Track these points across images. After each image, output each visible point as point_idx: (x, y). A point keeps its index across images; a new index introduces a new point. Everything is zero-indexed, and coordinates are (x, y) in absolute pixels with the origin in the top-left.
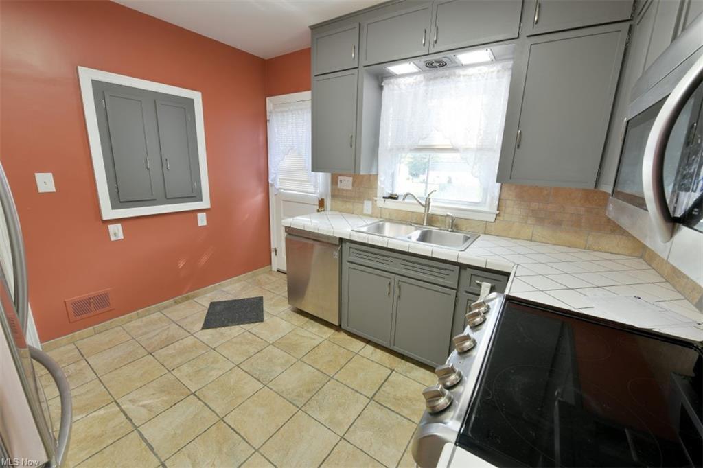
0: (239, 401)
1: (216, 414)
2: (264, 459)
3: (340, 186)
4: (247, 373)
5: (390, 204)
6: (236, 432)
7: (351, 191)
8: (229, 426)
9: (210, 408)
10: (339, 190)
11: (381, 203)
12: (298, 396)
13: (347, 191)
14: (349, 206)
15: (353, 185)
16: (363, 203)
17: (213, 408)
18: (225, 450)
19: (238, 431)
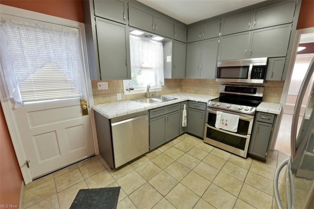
0: (190, 191)
1: (199, 200)
2: (214, 180)
3: (99, 88)
4: (170, 191)
5: (132, 92)
6: (206, 190)
7: (108, 90)
8: (204, 194)
9: (196, 204)
10: (98, 91)
11: (127, 93)
12: (185, 171)
13: (105, 90)
14: (107, 99)
15: (109, 86)
16: (117, 95)
17: (195, 203)
18: (215, 193)
19: (206, 189)
